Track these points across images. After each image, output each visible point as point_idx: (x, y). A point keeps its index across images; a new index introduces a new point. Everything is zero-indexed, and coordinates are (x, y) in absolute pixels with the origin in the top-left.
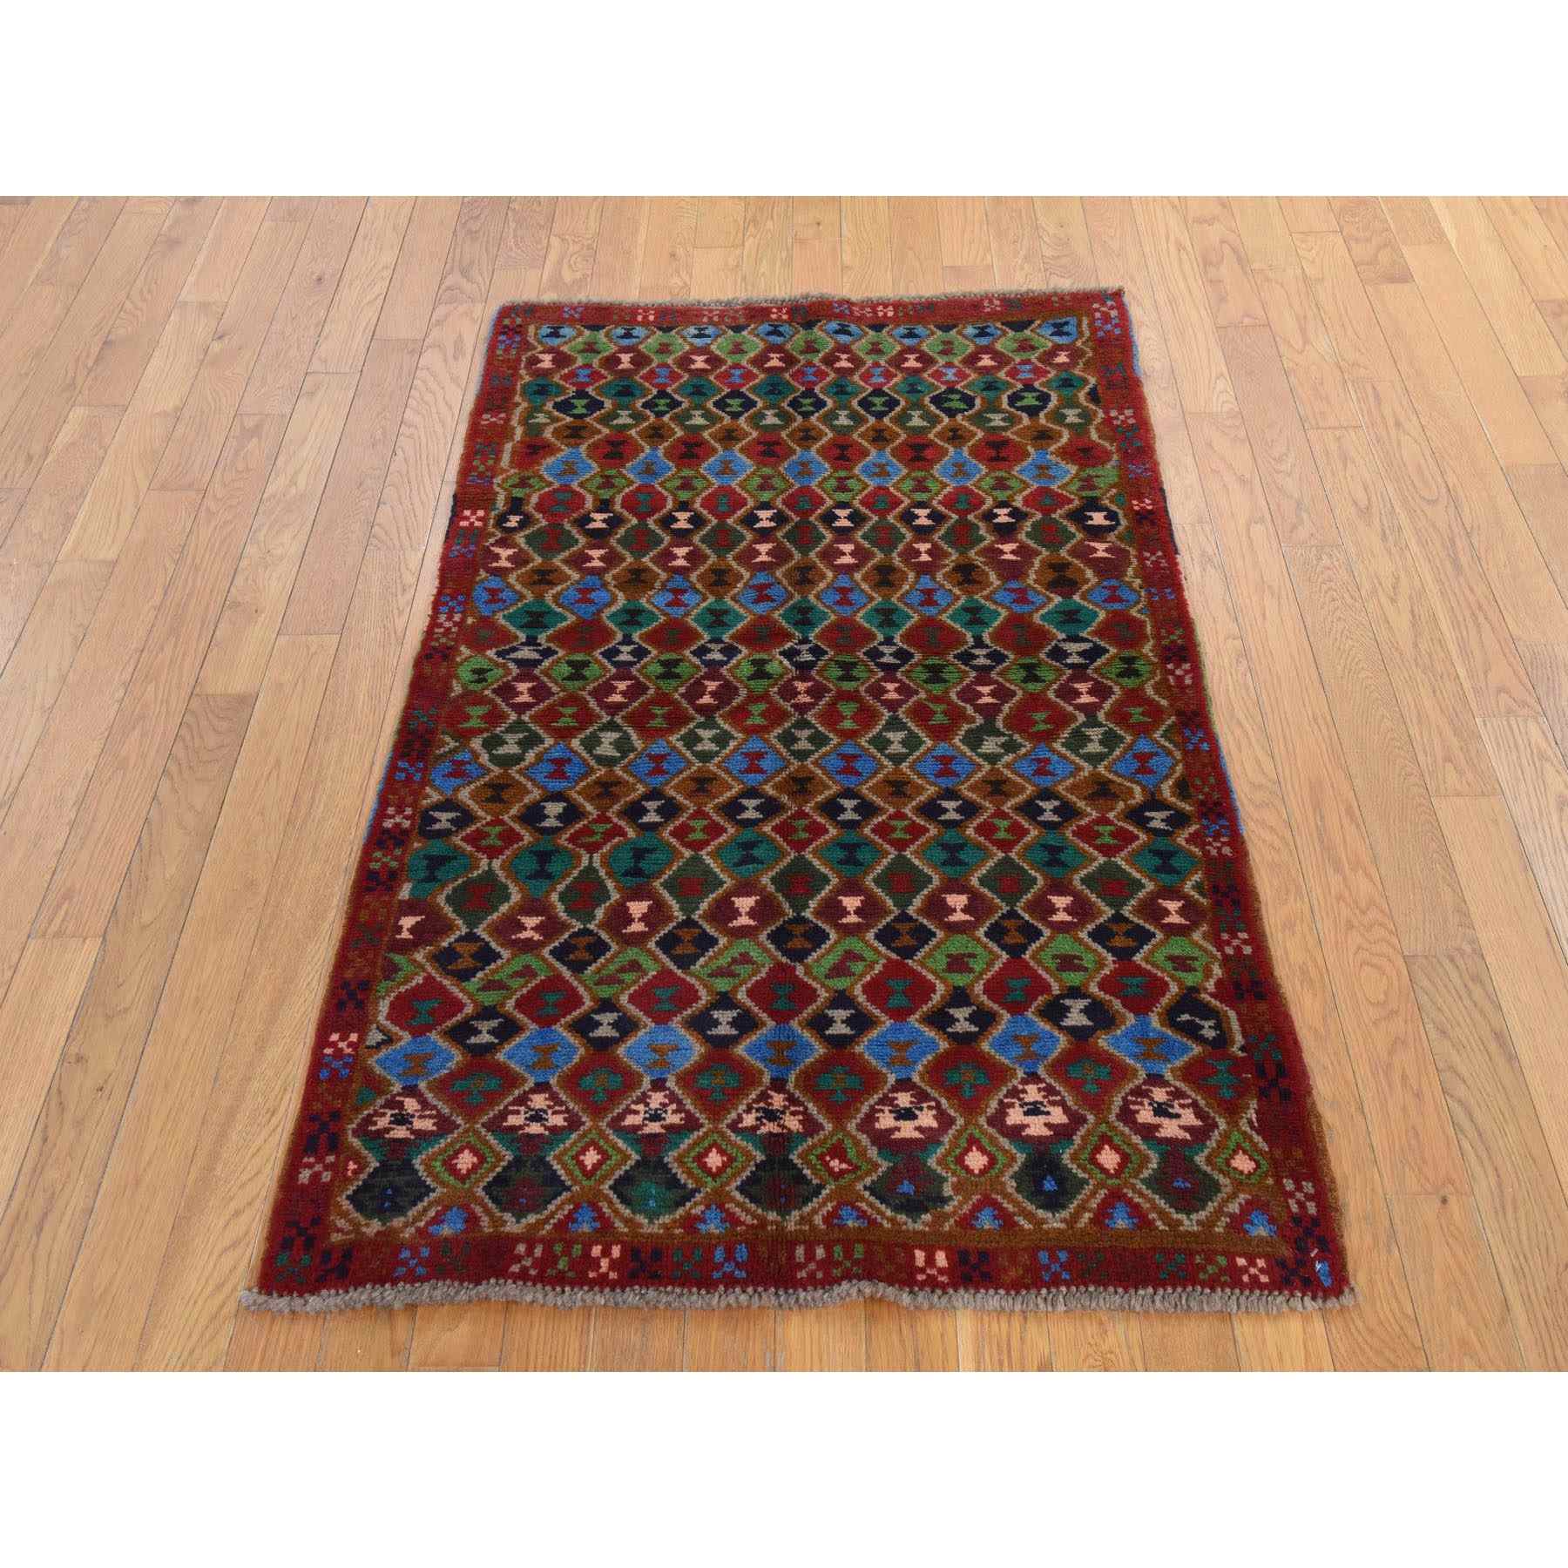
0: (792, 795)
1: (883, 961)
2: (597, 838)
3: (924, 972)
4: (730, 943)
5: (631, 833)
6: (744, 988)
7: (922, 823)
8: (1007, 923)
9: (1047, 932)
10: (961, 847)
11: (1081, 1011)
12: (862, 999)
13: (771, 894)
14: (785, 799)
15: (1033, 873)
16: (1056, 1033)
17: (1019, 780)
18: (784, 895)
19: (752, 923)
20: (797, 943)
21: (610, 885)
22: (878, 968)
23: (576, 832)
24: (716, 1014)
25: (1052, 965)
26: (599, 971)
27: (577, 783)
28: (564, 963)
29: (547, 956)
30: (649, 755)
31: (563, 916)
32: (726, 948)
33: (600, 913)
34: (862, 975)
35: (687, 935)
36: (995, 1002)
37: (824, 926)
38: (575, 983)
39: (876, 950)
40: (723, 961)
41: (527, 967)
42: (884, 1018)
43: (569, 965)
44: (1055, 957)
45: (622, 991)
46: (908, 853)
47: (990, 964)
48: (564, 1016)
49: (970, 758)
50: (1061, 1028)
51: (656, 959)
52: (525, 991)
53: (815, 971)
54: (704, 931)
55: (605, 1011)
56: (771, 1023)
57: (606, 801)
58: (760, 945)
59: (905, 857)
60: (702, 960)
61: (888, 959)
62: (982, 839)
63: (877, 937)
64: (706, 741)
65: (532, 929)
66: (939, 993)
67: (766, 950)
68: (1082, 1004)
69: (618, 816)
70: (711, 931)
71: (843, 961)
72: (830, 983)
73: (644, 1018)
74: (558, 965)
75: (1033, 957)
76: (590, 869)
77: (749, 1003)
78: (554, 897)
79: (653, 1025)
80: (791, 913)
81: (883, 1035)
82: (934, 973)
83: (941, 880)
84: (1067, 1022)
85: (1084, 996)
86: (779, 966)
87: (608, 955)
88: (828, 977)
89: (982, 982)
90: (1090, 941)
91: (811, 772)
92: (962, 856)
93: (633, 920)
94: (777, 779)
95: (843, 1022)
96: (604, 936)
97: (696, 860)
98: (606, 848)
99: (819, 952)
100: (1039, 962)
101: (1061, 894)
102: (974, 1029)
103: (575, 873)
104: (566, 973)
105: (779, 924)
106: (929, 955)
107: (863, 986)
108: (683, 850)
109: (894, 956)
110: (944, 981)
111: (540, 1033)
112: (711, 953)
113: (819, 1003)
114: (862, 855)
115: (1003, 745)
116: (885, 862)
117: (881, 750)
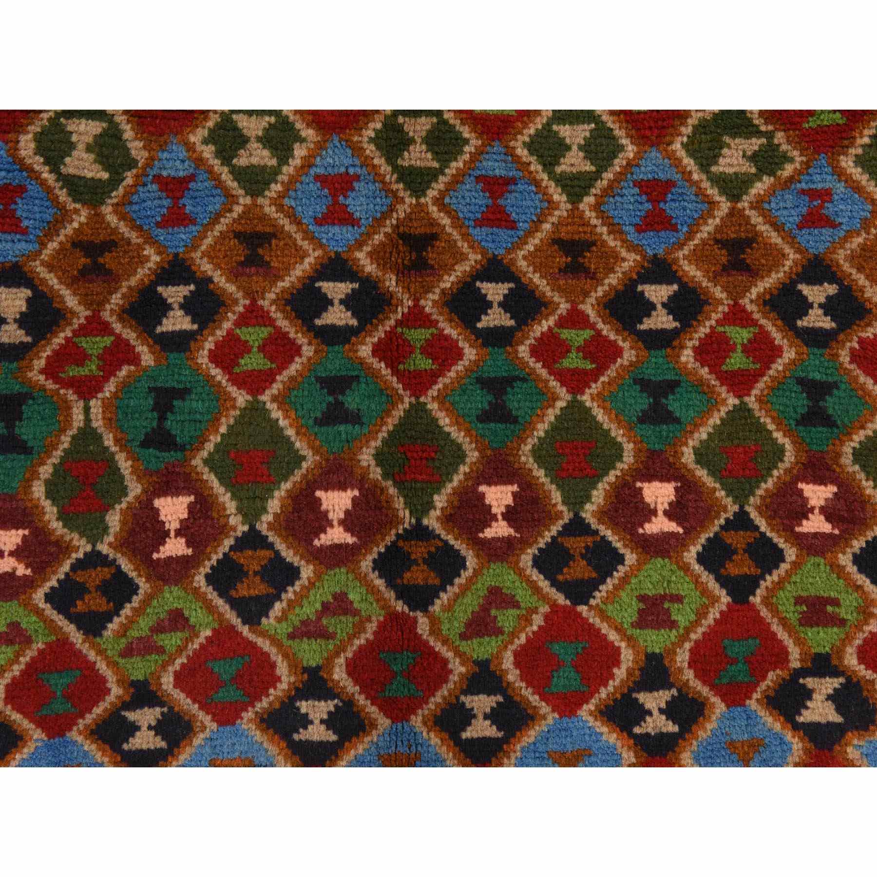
0: (402, 272)
1: (545, 609)
2: (92, 368)
3: (605, 628)
4: (318, 576)
5: (147, 358)
6: (341, 660)
7: (612, 337)
8: (732, 538)
9: (791, 554)
10: (671, 386)
11: (829, 697)
12: (513, 676)
13: (375, 484)
14: (391, 282)
15: (778, 435)
16: (789, 736)
17: (775, 238)
18: (396, 484)
19: (350, 539)
20: (418, 575)
21: (124, 465)
22: (538, 621)
23: (56, 353)
24: (304, 706)
25: (792, 613)
26: (123, 631)
27: (43, 245)
28: (71, 618)
29: (42, 605)
30: (158, 178)
31: (57, 526)
32: (312, 584)
33: (114, 520)
34: (514, 635)
35: (254, 561)
36: (704, 683)
37: (457, 544)
38: (92, 656)
39: (536, 589)
40: (309, 610)
41: (14, 626)
42: (545, 708)
43: (77, 620)
44: (799, 601)
45: (164, 666)
46: (586, 398)
47: (701, 614)
48: (82, 716)
49: (697, 184)
50: (796, 727)
51: (210, 608)
52: (17, 669)
53: (445, 627)
54: (277, 553)
55: (141, 707)
56: (384, 722)
57: (96, 287)
58: (363, 579)
59: (581, 404)
60: (278, 606)
61: (554, 605)
62: (704, 372)
63: (537, 562)
64: (254, 145)
65: (11, 554)
66: (624, 667)
67: (372, 590)
68: (830, 684)
69: (121, 319)
70: (289, 555)
71: (485, 609)
72: (464, 646)
73: (201, 715)
74: (60, 620)
75: (766, 601)
76: (88, 434)
77: (351, 688)
78: (38, 490)
79: (214, 726)
80: (407, 518)
81: (545, 738)
82: (619, 629)
83: (637, 452)
84: (806, 716)
85: (835, 672)
86: (393, 619)
87: (136, 601)
88: (464, 636)
89: (687, 645)
90: (852, 569)
91: (433, 223)
92: (673, 404)
93: (167, 534)
94: (378, 238)
95: (486, 717)
96: (126, 565)
97: (256, 410)
98: (110, 388)
99: (452, 590)
100: (774, 610)
101: (821, 481)
102: (672, 728)
103: (66, 441)
104: (76, 637)
105: (390, 538)
106: (612, 597)
107: (516, 654)
108: (233, 390)
109: (561, 600)
110: (631, 641)
111: (49, 747)
112: (291, 595)
113: (451, 685)
114: (515, 401)
115: (754, 158)
116: (551, 415)
117: (549, 165)
